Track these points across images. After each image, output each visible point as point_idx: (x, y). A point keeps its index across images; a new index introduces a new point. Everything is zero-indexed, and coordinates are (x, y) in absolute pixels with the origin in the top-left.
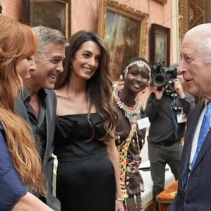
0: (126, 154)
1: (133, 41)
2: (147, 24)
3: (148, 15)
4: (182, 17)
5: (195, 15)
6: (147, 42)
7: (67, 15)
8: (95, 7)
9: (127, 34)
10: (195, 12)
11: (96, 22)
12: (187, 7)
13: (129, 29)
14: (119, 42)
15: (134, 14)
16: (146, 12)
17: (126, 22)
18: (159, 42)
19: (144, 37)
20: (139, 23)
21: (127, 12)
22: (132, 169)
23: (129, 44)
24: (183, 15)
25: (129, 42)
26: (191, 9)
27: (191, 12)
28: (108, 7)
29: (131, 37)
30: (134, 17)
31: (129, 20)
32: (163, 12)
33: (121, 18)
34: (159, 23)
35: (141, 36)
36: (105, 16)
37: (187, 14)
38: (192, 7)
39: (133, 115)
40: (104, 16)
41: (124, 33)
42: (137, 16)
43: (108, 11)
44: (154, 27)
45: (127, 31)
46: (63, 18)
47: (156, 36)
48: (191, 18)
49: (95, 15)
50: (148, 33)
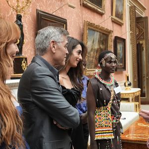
0: (110, 111)
1: (104, 46)
2: (112, 36)
4: (132, 32)
5: (139, 32)
6: (112, 46)
8: (82, 27)
9: (101, 42)
10: (139, 30)
11: (82, 35)
12: (135, 27)
13: (102, 39)
14: (96, 47)
15: (104, 31)
16: (112, 30)
17: (100, 35)
18: (119, 47)
19: (111, 43)
20: (107, 36)
21: (100, 29)
22: (117, 121)
23: (102, 48)
25: (102, 46)
27: (137, 30)
28: (89, 27)
29: (103, 44)
30: (104, 32)
32: (121, 30)
33: (98, 33)
34: (119, 36)
35: (109, 43)
37: (135, 31)
38: (137, 27)
39: (111, 86)
40: (87, 32)
41: (99, 41)
42: (106, 32)
43: (89, 29)
44: (116, 38)
48: (137, 33)
49: (82, 31)
50: (113, 41)
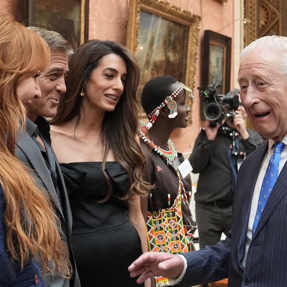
1: (177, 55)
2: (199, 30)
3: (200, 18)
4: (249, 21)
5: (267, 18)
6: (198, 57)
7: (83, 15)
8: (124, 5)
9: (170, 44)
10: (268, 14)
11: (124, 26)
12: (255, 7)
13: (172, 38)
14: (158, 56)
15: (180, 16)
16: (197, 13)
17: (168, 27)
18: (216, 56)
19: (194, 48)
20: (186, 29)
21: (170, 12)
23: (172, 59)
24: (251, 18)
25: (172, 57)
26: (262, 10)
27: (262, 14)
28: (143, 5)
29: (174, 49)
30: (180, 20)
31: (172, 24)
32: (221, 13)
33: (160, 21)
34: (215, 29)
35: (189, 47)
36: (138, 18)
37: (255, 18)
38: (263, 7)
40: (136, 18)
41: (165, 43)
42: (184, 18)
43: (143, 10)
44: (209, 34)
45: (170, 40)
46: (77, 19)
47: (211, 48)
48: (262, 22)
49: (124, 16)
50: (199, 44)
